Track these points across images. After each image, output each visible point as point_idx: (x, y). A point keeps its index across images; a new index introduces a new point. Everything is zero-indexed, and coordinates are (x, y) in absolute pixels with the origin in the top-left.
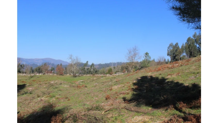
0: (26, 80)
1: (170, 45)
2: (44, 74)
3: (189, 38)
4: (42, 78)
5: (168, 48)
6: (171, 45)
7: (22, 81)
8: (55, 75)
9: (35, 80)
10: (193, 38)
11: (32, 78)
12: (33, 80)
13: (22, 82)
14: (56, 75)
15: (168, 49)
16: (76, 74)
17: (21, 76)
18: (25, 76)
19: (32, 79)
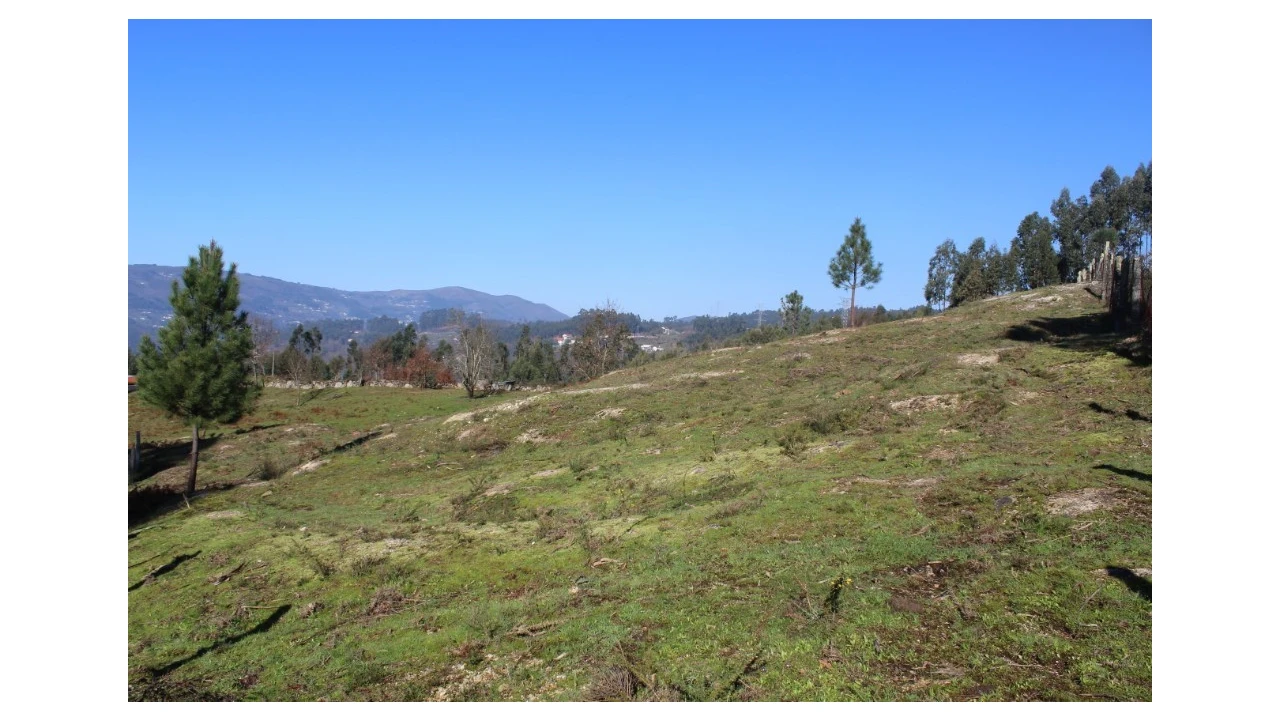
0: (291, 407)
1: (938, 252)
2: (363, 383)
3: (1029, 219)
4: (350, 399)
5: (933, 265)
6: (945, 251)
7: (275, 410)
8: (407, 385)
9: (323, 410)
10: (1052, 219)
11: (313, 401)
12: (316, 406)
13: (273, 417)
14: (411, 386)
15: (931, 270)
16: (494, 385)
17: (277, 389)
18: (290, 390)
19: (314, 403)
